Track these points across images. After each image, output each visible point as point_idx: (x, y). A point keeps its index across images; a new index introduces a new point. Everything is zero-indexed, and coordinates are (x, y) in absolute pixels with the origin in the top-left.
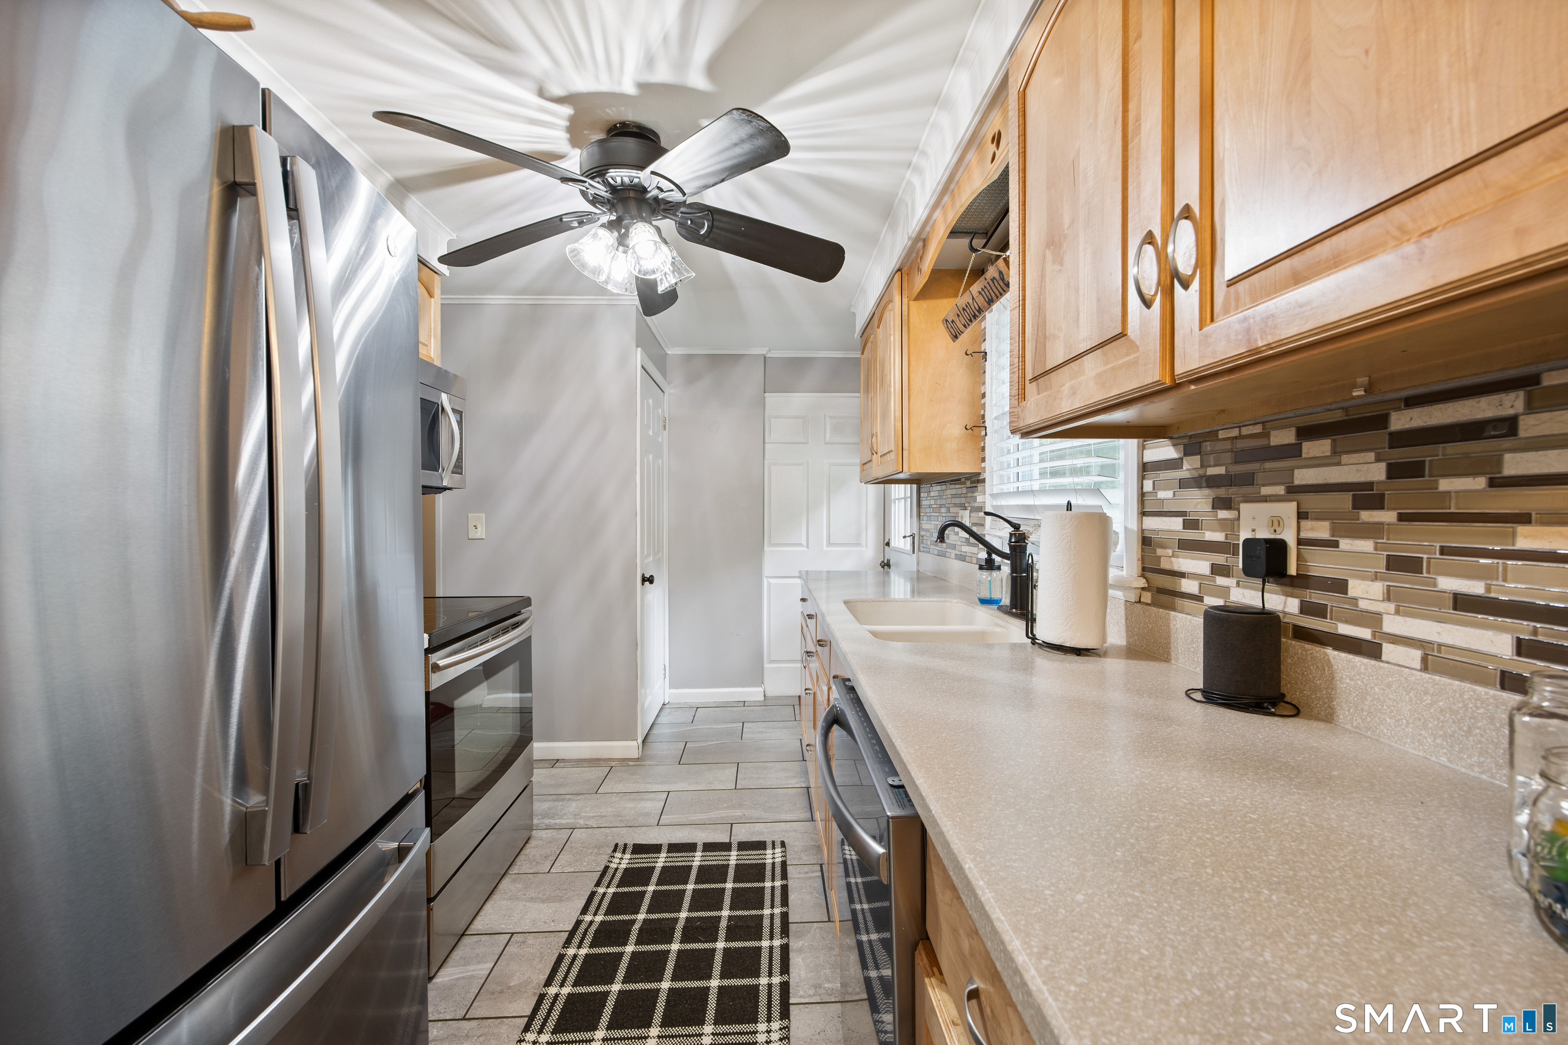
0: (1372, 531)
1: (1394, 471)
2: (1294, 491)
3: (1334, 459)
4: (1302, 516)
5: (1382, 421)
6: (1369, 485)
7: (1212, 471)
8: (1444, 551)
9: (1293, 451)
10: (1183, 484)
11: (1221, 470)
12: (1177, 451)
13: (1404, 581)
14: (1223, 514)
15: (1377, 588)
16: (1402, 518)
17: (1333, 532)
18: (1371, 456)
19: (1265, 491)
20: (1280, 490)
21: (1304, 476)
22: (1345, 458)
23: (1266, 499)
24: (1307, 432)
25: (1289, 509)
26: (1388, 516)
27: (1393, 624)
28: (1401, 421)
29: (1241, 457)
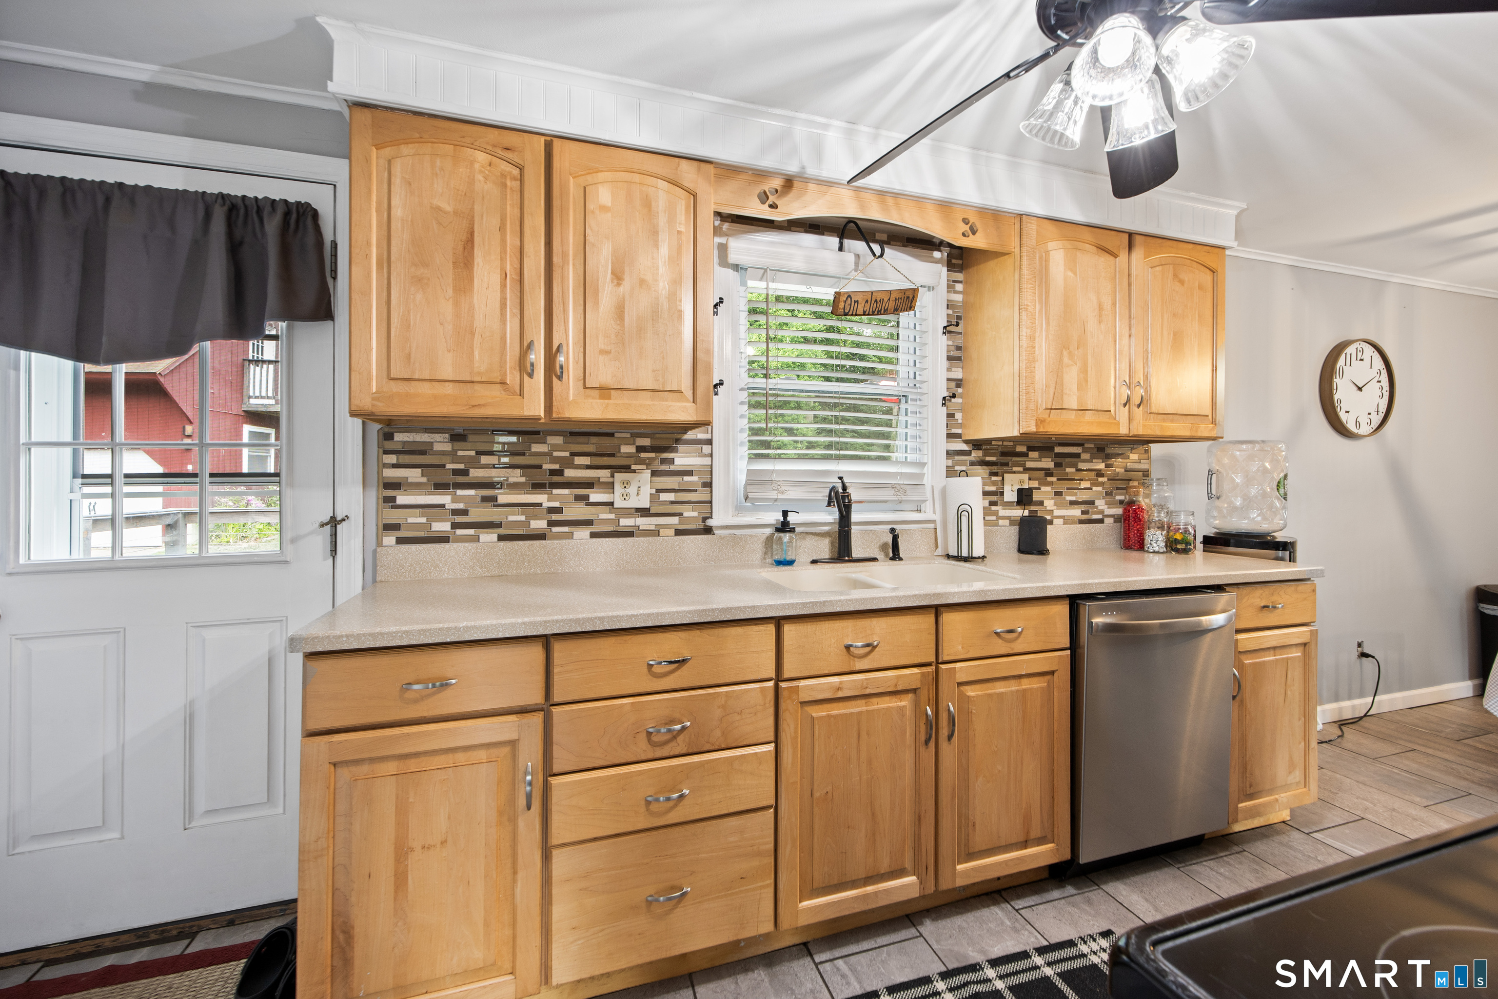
0: (1051, 484)
1: (1057, 465)
2: (1026, 470)
3: (1039, 460)
4: (1030, 479)
5: (1051, 449)
6: (1049, 469)
7: (988, 459)
8: (1068, 489)
9: (1025, 455)
10: (972, 464)
11: (993, 459)
12: (968, 447)
13: (1058, 498)
14: (994, 478)
15: (1052, 502)
16: (1058, 479)
17: (1039, 484)
18: (1050, 459)
19: (1015, 469)
20: (1021, 469)
21: (1029, 464)
22: (1043, 459)
23: (1014, 472)
24: (1031, 448)
25: (1026, 476)
26: (1054, 479)
27: (1057, 513)
28: (1058, 449)
29: (1003, 454)
